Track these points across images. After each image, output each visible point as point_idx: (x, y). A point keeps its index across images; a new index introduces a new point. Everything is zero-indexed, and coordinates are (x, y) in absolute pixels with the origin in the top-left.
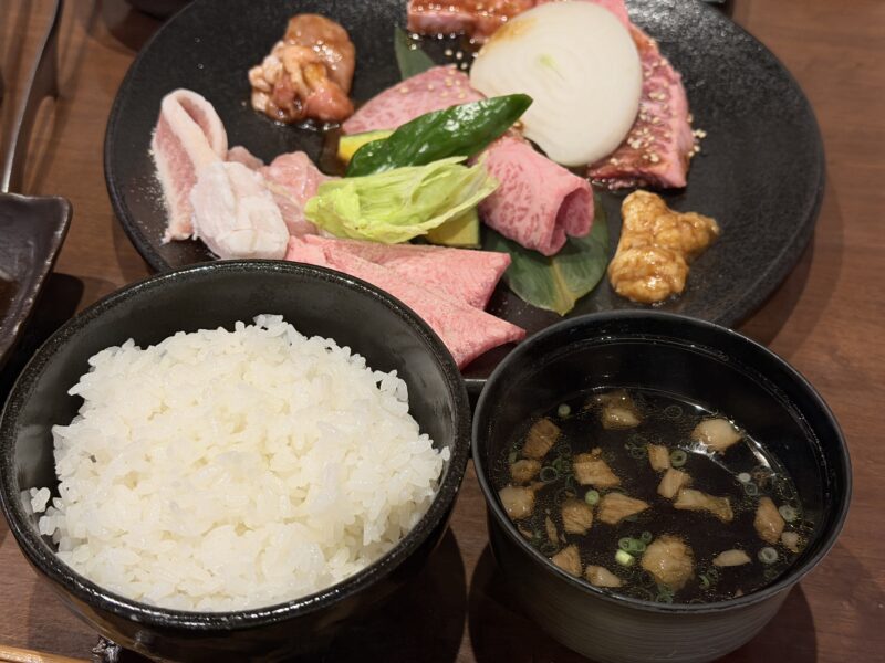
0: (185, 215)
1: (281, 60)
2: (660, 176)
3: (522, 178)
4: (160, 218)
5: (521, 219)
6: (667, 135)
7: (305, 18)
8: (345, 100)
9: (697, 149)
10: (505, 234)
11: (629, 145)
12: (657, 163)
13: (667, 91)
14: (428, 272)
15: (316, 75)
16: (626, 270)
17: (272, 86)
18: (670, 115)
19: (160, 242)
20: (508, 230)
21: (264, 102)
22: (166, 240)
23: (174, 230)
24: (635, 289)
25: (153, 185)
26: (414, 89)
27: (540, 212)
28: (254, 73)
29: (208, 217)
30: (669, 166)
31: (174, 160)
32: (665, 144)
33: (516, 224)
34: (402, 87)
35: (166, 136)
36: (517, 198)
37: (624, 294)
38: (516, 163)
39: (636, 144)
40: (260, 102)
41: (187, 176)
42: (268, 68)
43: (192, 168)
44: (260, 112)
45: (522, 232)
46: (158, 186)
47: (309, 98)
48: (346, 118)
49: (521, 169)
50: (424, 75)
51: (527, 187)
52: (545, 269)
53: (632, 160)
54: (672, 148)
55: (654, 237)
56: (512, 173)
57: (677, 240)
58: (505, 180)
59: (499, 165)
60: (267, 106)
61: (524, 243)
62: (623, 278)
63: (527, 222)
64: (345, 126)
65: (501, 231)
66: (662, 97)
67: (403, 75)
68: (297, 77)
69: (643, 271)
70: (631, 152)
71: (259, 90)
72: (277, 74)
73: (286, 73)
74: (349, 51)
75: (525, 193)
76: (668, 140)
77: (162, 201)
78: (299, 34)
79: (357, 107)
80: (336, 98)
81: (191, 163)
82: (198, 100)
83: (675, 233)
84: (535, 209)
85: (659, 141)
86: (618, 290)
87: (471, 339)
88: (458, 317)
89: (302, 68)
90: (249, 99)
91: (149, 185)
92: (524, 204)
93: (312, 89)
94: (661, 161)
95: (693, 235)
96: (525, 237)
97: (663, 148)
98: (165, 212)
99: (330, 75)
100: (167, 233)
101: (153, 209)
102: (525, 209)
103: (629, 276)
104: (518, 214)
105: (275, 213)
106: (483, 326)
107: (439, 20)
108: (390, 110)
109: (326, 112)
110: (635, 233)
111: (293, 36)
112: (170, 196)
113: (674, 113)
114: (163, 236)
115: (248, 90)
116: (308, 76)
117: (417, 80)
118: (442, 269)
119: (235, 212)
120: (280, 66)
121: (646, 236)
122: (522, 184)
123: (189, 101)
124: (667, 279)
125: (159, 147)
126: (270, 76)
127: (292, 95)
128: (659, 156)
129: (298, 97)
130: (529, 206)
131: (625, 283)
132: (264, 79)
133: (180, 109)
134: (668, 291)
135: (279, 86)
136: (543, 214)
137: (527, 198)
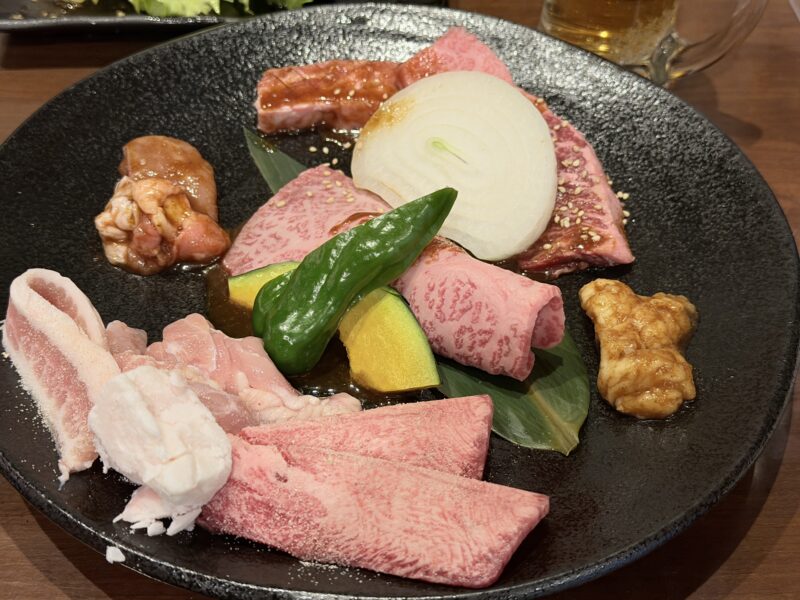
0: (80, 438)
1: (132, 200)
2: (606, 255)
3: (477, 296)
4: (45, 447)
5: (483, 343)
6: (598, 207)
7: (142, 141)
8: (219, 231)
9: (627, 213)
10: (463, 362)
11: (559, 224)
12: (600, 243)
13: (579, 156)
14: (407, 442)
15: (180, 209)
16: (626, 383)
17: (129, 234)
18: (592, 184)
19: (59, 482)
20: (467, 358)
21: (121, 255)
22: (64, 478)
23: (71, 460)
24: (642, 405)
25: (21, 400)
26: (291, 199)
27: (510, 334)
28: (101, 221)
29: (122, 448)
30: (614, 243)
31: (43, 362)
32: (599, 217)
33: (478, 349)
34: (276, 200)
35: (24, 334)
36: (475, 320)
37: (627, 411)
38: (465, 280)
39: (566, 223)
40: (117, 253)
41: (67, 382)
42: (117, 213)
43: (72, 371)
44: (118, 265)
45: (488, 358)
46: (28, 400)
47: (178, 239)
48: (224, 253)
49: (473, 285)
50: (296, 181)
51: (487, 306)
52: (524, 398)
53: (569, 243)
54: (608, 219)
55: (640, 333)
56: (462, 293)
57: (666, 334)
58: (455, 301)
59: (442, 284)
60: (127, 257)
61: (491, 371)
62: (622, 393)
63: (493, 346)
64: (226, 263)
65: (457, 358)
66: (577, 163)
67: (272, 187)
68: (159, 218)
69: (647, 382)
70: (563, 233)
71: (111, 240)
72: (132, 217)
73: (143, 214)
74: (207, 171)
75: (485, 314)
76: (601, 212)
77: (40, 419)
78: (143, 163)
79: (233, 238)
80: (210, 233)
81: (69, 365)
82: (52, 277)
83: (660, 325)
84: (503, 330)
85: (590, 215)
86: (620, 408)
87: (502, 530)
88: (475, 504)
89: (162, 206)
90: (101, 251)
91: (18, 402)
92: (487, 326)
93: (180, 228)
94: (603, 239)
95: (676, 321)
96: (492, 363)
97: (599, 222)
98: (49, 434)
99: (194, 206)
100: (62, 467)
101: (33, 435)
102: (489, 332)
103: (630, 390)
104: (478, 338)
105: (206, 418)
106: (508, 508)
107: (294, 113)
108: (273, 231)
109: (202, 252)
110: (616, 334)
111: (137, 167)
112: (51, 411)
113: (595, 179)
114: (60, 474)
115: (97, 242)
116: (170, 211)
117: (289, 188)
118: (423, 435)
119: (159, 438)
120: (133, 208)
121: (631, 334)
122: (479, 305)
123: (42, 281)
124: (678, 386)
125: (17, 349)
126: (123, 221)
127: (158, 239)
128: (598, 233)
129: (165, 241)
130: (493, 328)
131: (626, 399)
132: (116, 226)
133: (36, 297)
134: (680, 401)
135: (138, 231)
136: (515, 336)
137: (488, 319)
